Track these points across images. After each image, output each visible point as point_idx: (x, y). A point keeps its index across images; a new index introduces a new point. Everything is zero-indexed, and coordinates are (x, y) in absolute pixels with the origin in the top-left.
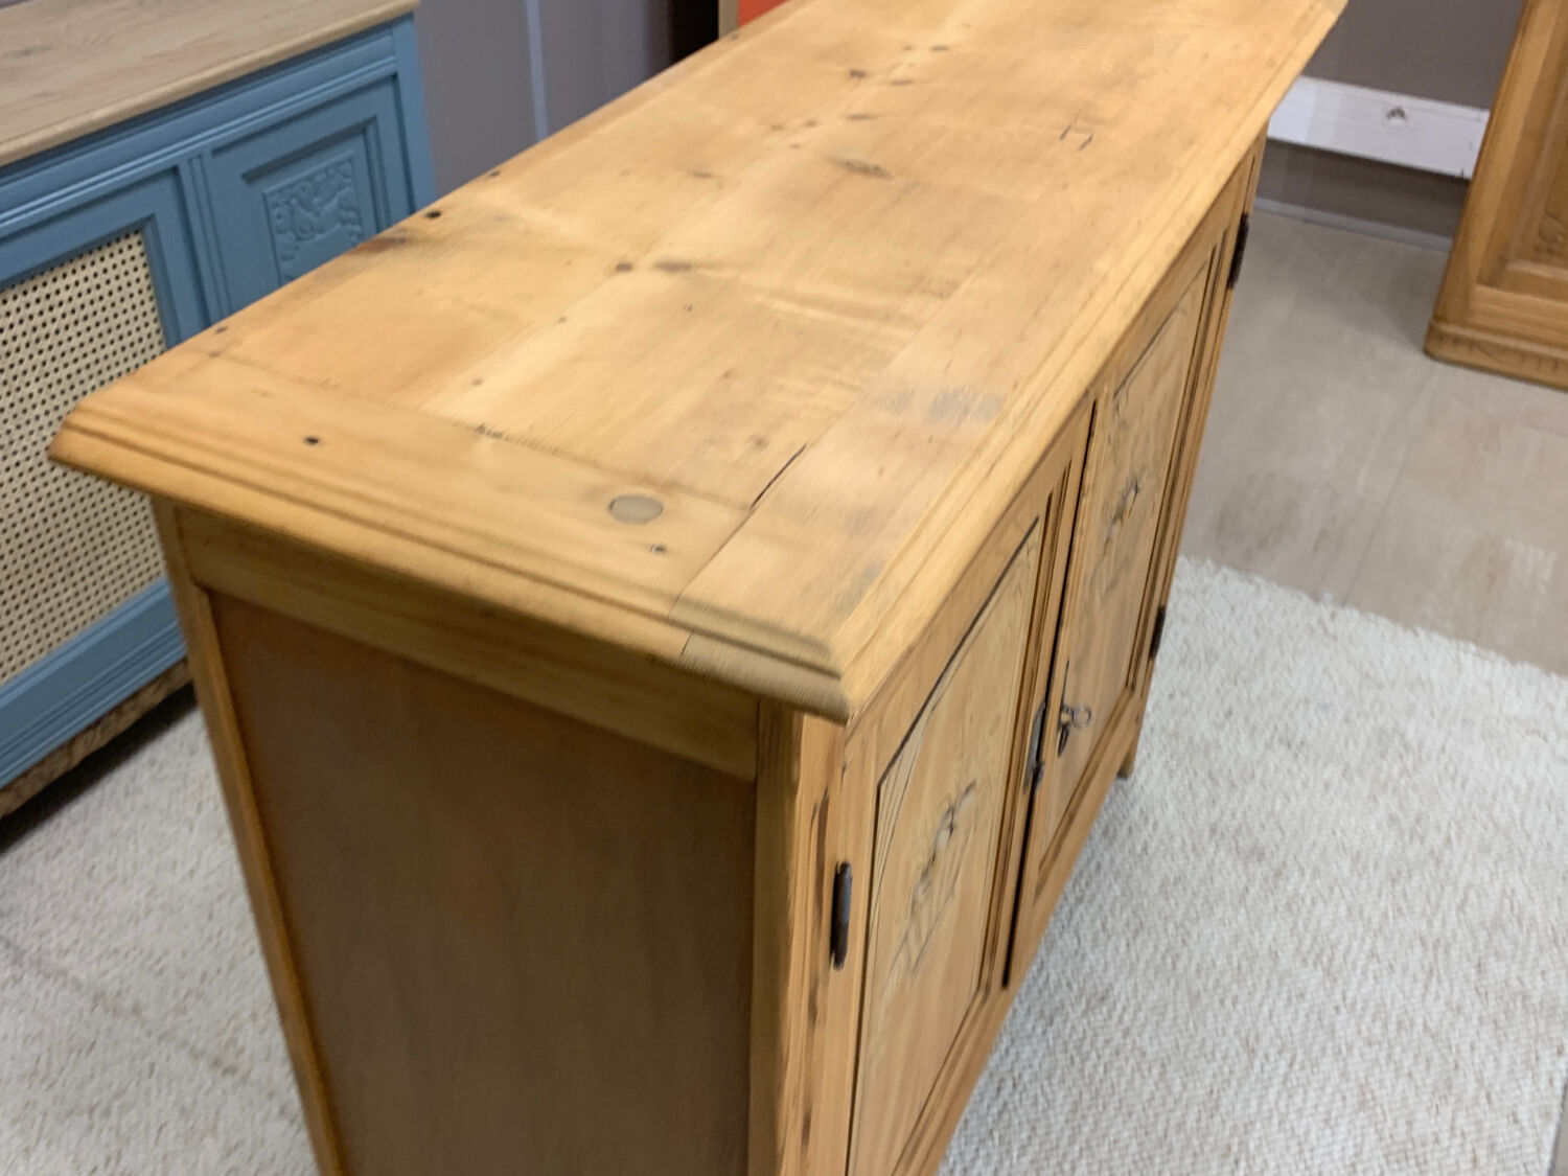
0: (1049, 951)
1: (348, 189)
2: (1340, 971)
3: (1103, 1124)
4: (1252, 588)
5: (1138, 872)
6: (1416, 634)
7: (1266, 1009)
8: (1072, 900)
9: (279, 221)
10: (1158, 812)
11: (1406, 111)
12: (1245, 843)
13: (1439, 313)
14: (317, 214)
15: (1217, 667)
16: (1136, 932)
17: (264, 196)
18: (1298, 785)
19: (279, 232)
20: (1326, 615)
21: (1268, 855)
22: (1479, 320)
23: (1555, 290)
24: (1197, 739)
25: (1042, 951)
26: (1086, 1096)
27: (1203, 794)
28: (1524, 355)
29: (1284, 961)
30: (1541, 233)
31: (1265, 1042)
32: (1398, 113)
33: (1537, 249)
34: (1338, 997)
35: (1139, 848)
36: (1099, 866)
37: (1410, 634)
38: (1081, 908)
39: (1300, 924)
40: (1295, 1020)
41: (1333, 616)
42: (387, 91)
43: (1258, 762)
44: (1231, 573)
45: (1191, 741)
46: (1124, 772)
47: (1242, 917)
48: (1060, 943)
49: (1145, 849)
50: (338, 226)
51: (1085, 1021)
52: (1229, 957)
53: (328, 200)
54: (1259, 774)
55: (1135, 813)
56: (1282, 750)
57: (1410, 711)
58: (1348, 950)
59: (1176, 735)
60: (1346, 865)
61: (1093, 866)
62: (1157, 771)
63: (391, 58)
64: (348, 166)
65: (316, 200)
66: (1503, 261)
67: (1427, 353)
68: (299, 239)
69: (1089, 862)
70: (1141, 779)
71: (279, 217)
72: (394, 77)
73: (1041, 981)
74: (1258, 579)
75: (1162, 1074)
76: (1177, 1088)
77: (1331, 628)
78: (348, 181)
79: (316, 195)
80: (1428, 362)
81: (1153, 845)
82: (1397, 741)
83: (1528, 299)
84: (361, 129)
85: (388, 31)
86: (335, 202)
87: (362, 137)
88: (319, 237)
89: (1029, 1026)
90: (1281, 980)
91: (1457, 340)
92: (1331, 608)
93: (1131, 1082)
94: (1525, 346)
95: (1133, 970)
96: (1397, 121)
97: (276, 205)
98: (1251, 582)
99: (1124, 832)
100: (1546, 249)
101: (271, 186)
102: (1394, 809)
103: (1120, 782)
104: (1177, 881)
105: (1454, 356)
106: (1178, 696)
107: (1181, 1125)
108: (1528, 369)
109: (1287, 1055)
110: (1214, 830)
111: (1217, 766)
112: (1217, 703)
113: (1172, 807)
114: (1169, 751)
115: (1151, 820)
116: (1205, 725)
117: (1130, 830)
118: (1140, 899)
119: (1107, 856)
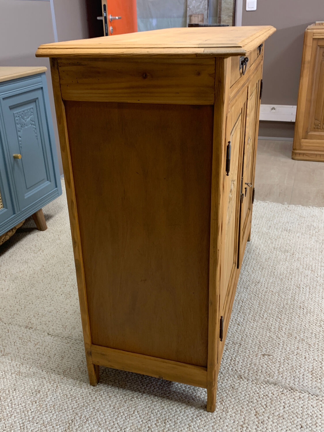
0: (242, 275)
1: (32, 116)
2: (315, 270)
3: (268, 306)
4: (267, 204)
5: (259, 258)
6: (309, 207)
7: (299, 279)
8: (244, 265)
9: (17, 121)
10: (259, 247)
11: (275, 108)
12: (283, 250)
13: (294, 148)
14: (26, 121)
15: (264, 219)
16: (262, 270)
17: (14, 113)
18: (292, 238)
19: (17, 124)
20: (287, 207)
21: (289, 251)
22: (304, 148)
23: (321, 137)
24: (264, 232)
25: (240, 275)
26: (261, 301)
27: (269, 242)
28: (316, 155)
29: (301, 270)
30: (315, 124)
31: (301, 285)
32: (273, 109)
33: (314, 128)
34: (316, 275)
35: (257, 254)
36: (248, 258)
37: (308, 207)
38: (247, 267)
39: (302, 263)
40: (307, 280)
41: (288, 207)
42: (40, 91)
43: (280, 235)
44: (261, 202)
45: (263, 233)
46: (249, 241)
47: (287, 263)
48: (244, 274)
49: (259, 254)
50: (30, 125)
51: (255, 287)
52: (287, 271)
53: (28, 118)
54: (281, 237)
55: (254, 248)
56: (285, 232)
57: (314, 221)
58: (315, 266)
59: (259, 232)
60: (309, 250)
61: (247, 258)
62: (256, 239)
63: (41, 83)
64: (32, 110)
65: (25, 117)
66: (307, 132)
67: (293, 159)
68: (22, 127)
69: (246, 258)
70: (253, 241)
71: (17, 120)
72: (42, 88)
73: (242, 281)
74: (268, 202)
75: (279, 295)
76: (283, 297)
77: (289, 209)
78: (32, 113)
79: (25, 116)
80: (294, 161)
81: (260, 252)
82: (312, 227)
83: (315, 141)
84: (34, 101)
85: (40, 76)
86: (29, 119)
87: (35, 103)
88: (26, 127)
89: (242, 290)
90: (301, 274)
91: (300, 154)
92: (287, 205)
93: (271, 298)
94: (316, 152)
95: (264, 277)
96: (273, 111)
97: (16, 117)
98: (266, 203)
99: (252, 251)
100: (317, 128)
101: (15, 111)
102: (316, 239)
103: (248, 242)
104: (269, 259)
105: (299, 158)
106: (256, 225)
107: (287, 304)
108: (318, 158)
109: (308, 287)
110: (274, 248)
111: (271, 236)
112: (266, 225)
113: (262, 245)
114: (258, 235)
115: (258, 248)
116: (265, 229)
117: (254, 251)
118: (261, 263)
119: (250, 256)
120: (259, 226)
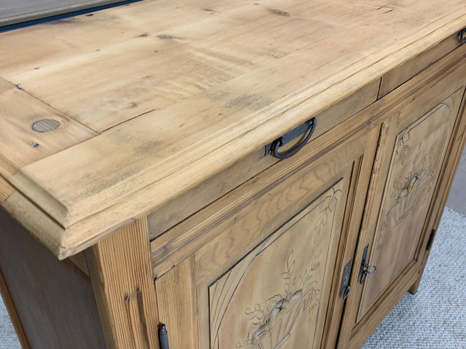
5: (409, 333)
10: (423, 310)
24: (446, 284)
27: (444, 307)
35: (411, 323)
36: (393, 327)
38: (381, 342)
45: (444, 285)
46: (412, 291)
49: (414, 324)
55: (413, 309)
59: (438, 281)
62: (426, 294)
81: (418, 323)
99: (407, 316)
103: (410, 295)
110: (445, 322)
111: (452, 297)
112: (459, 271)
113: (429, 310)
114: (434, 287)
115: (420, 313)
116: (450, 280)
117: (410, 315)
118: (407, 344)
119: (397, 324)
120: (446, 268)
